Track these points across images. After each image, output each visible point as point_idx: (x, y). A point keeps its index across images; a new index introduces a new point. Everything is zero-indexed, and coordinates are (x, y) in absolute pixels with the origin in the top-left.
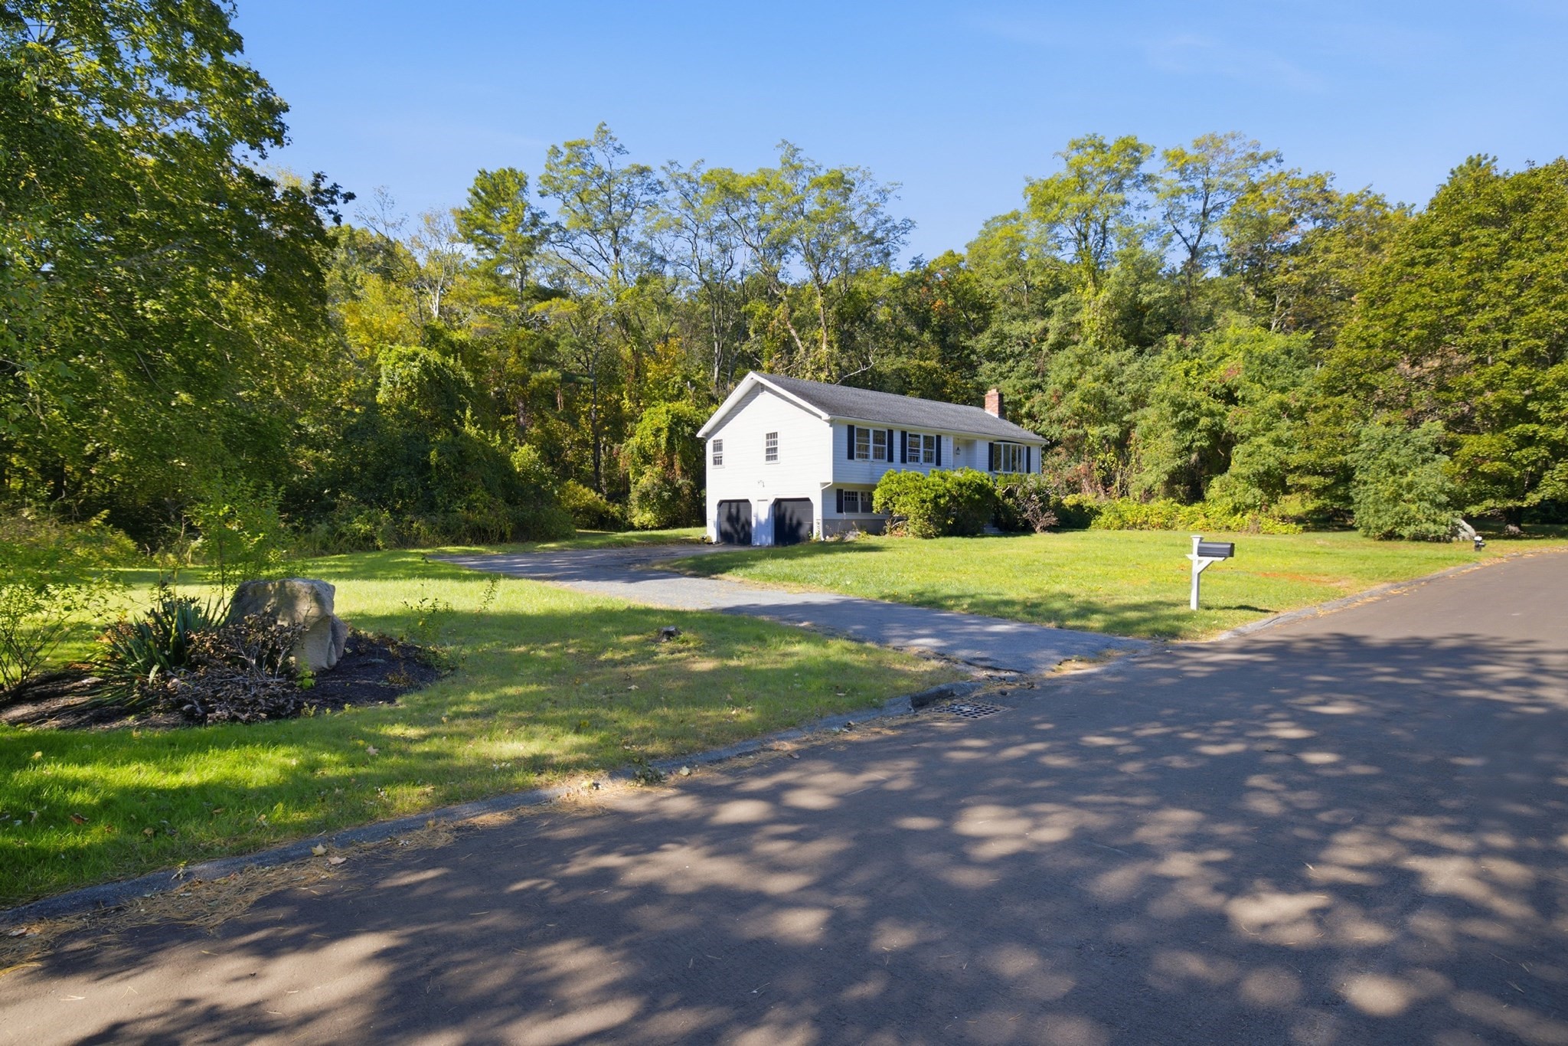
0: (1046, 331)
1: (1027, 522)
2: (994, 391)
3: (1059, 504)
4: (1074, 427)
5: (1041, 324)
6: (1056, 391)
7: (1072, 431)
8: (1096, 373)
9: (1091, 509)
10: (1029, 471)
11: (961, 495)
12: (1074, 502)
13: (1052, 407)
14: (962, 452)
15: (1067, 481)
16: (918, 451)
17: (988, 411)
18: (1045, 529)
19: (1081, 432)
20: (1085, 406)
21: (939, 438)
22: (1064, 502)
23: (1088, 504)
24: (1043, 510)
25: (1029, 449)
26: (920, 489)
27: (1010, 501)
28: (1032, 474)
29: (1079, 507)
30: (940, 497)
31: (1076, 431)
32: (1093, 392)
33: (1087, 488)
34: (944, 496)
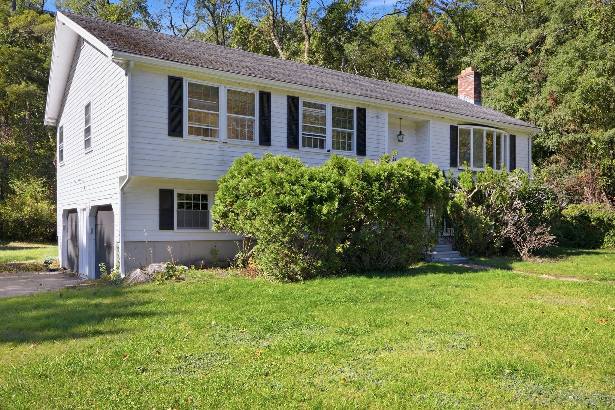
0: (542, 39)
1: (508, 242)
2: (469, 70)
3: (557, 215)
4: (574, 131)
5: (536, 32)
6: (552, 93)
7: (571, 136)
8: (600, 67)
9: (600, 221)
10: (513, 166)
11: (370, 198)
12: (576, 212)
13: (549, 111)
14: (408, 138)
15: (567, 190)
16: (323, 131)
17: (461, 96)
18: (535, 253)
19: (583, 136)
20: (587, 106)
21: (362, 112)
22: (564, 212)
23: (596, 216)
24: (533, 223)
25: (513, 138)
26: (281, 184)
27: (478, 210)
28: (517, 170)
29: (583, 218)
30: (321, 201)
31: (576, 136)
32: (596, 88)
33: (590, 197)
34: (330, 197)
